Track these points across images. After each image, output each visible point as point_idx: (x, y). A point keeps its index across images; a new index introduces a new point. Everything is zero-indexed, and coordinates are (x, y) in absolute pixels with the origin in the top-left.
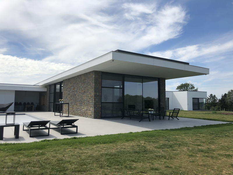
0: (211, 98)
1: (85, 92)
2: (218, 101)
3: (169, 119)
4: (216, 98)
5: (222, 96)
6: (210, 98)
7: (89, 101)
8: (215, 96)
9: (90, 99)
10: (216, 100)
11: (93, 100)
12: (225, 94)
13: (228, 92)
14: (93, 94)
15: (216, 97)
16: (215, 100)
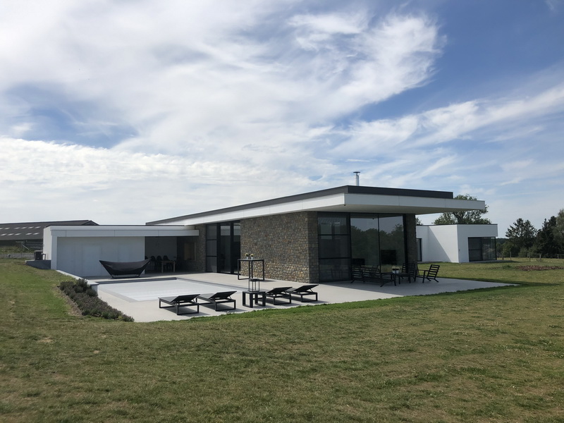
0: (520, 229)
1: (289, 242)
2: (535, 235)
3: (423, 282)
4: (530, 228)
5: (546, 224)
6: (518, 229)
7: (298, 257)
8: (528, 223)
9: (301, 253)
10: (532, 233)
11: (308, 255)
12: (553, 218)
13: (560, 214)
14: (306, 246)
15: (530, 226)
16: (528, 233)
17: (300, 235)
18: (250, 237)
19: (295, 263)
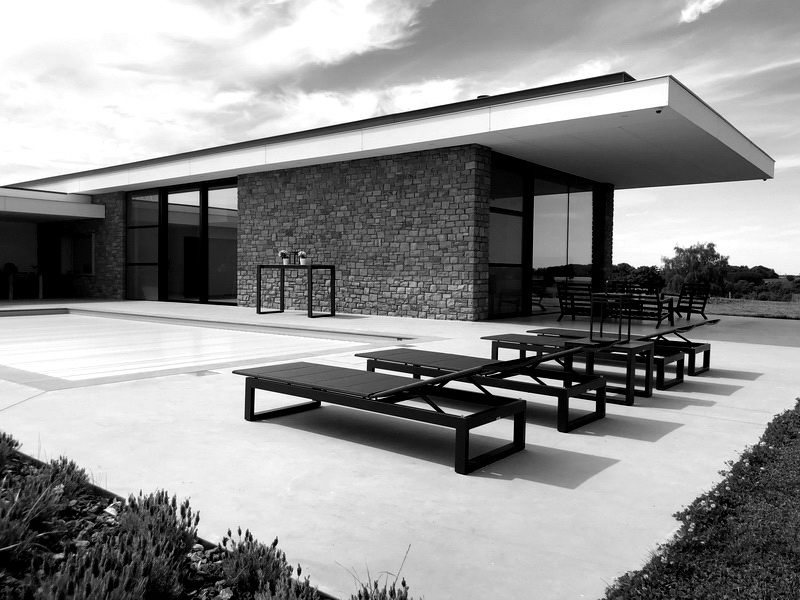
7: (436, 260)
11: (470, 253)
14: (466, 233)
17: (445, 205)
18: (270, 216)
19: (423, 272)
